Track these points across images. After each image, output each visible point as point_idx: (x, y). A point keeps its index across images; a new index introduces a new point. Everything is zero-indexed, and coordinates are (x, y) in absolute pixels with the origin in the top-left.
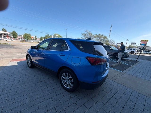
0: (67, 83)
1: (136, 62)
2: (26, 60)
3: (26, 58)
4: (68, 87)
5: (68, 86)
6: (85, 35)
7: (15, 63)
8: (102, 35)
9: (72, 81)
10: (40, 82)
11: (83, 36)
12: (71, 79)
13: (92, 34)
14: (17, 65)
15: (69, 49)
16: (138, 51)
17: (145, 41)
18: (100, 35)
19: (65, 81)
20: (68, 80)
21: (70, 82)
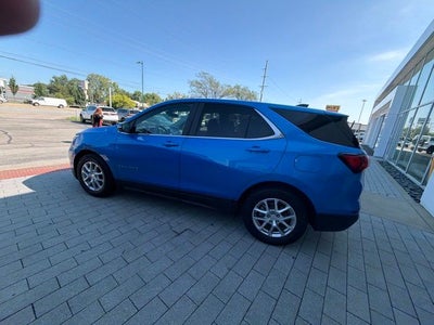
0: (274, 224)
2: (72, 166)
3: (66, 162)
5: (275, 230)
8: (244, 89)
9: (293, 216)
10: (178, 234)
11: (194, 88)
13: (217, 85)
17: (334, 107)
18: (238, 87)
19: (267, 220)
20: (278, 215)
21: (285, 221)
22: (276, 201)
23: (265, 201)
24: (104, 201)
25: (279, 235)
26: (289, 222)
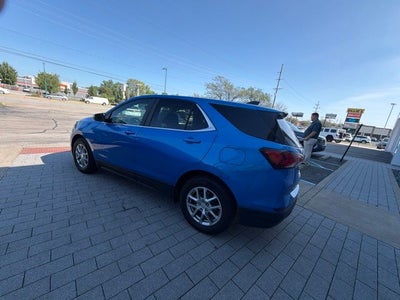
0: (204, 212)
1: (342, 161)
2: (70, 149)
3: (68, 146)
4: (204, 223)
5: (204, 219)
6: (215, 87)
7: (36, 160)
8: (258, 91)
9: (219, 207)
10: (125, 210)
11: (210, 90)
12: (214, 203)
13: (232, 87)
14: (42, 163)
15: (211, 127)
16: (341, 135)
17: (358, 111)
19: (198, 207)
20: (207, 204)
21: (213, 210)
22: (205, 189)
23: (196, 189)
24: (86, 176)
25: (208, 224)
26: (216, 212)
